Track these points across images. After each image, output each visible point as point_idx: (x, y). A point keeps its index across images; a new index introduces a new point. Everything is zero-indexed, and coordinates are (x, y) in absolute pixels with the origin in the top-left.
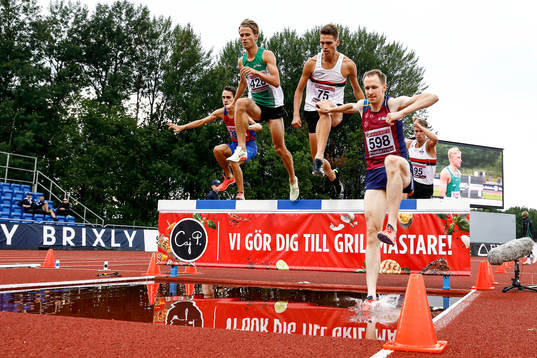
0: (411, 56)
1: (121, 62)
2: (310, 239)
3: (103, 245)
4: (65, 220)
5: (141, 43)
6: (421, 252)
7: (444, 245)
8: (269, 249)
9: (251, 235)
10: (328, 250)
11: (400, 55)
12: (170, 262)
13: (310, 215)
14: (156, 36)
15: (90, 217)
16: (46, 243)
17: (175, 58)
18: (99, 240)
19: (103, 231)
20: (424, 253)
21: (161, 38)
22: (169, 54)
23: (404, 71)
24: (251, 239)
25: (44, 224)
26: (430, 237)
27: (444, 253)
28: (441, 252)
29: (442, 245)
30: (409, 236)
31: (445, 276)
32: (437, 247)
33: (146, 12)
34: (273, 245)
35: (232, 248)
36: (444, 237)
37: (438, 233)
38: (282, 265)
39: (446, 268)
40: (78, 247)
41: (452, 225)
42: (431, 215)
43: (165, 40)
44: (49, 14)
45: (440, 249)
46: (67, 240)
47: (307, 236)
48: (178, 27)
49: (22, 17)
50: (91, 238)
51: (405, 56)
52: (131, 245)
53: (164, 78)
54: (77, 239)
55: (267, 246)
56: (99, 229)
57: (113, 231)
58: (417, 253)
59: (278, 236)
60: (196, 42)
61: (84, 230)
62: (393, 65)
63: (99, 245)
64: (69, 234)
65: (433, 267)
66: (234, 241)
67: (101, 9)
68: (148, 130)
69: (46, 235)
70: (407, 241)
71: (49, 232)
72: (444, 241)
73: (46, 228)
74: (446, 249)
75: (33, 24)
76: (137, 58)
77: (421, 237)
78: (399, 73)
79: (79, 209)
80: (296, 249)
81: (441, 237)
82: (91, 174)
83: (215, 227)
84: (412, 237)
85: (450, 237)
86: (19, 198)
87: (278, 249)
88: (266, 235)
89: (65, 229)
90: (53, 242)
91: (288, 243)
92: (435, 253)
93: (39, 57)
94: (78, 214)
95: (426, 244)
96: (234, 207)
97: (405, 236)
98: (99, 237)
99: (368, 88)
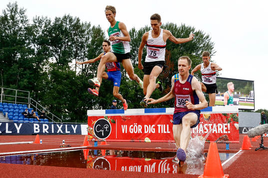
0: (208, 37)
1: (68, 45)
2: (161, 127)
3: (62, 132)
4: (44, 121)
5: (76, 35)
6: (215, 132)
7: (226, 128)
8: (141, 132)
9: (132, 126)
10: (169, 132)
11: (202, 36)
12: (94, 140)
13: (160, 115)
14: (83, 31)
15: (55, 119)
16: (35, 132)
17: (93, 42)
18: (60, 130)
19: (62, 125)
20: (217, 132)
21: (86, 32)
22: (90, 40)
23: (204, 44)
24: (132, 127)
25: (34, 123)
26: (219, 125)
27: (226, 132)
29: (225, 128)
30: (209, 125)
31: (227, 143)
33: (78, 20)
34: (143, 130)
35: (123, 132)
37: (223, 122)
38: (147, 140)
39: (227, 140)
40: (50, 133)
41: (230, 119)
42: (219, 114)
43: (88, 33)
44: (33, 23)
45: (224, 130)
46: (45, 130)
47: (159, 126)
48: (94, 27)
49: (21, 25)
50: (56, 129)
51: (204, 37)
52: (75, 132)
53: (88, 51)
54: (50, 130)
55: (140, 131)
56: (60, 125)
57: (66, 126)
58: (213, 132)
59: (145, 126)
60: (103, 34)
61: (53, 125)
62: (199, 42)
63: (60, 132)
64: (46, 127)
65: (220, 139)
66: (124, 129)
67: (57, 20)
68: (81, 77)
69: (35, 128)
70: (208, 127)
71: (37, 126)
72: (226, 126)
73: (35, 125)
74: (227, 130)
75: (25, 28)
76: (75, 42)
77: (215, 125)
78: (202, 45)
79: (50, 116)
80: (154, 132)
81: (225, 125)
82: (55, 98)
83: (115, 123)
84: (210, 125)
86: (22, 111)
87: (145, 132)
88: (139, 126)
89: (44, 125)
90: (38, 132)
91: (150, 129)
92: (222, 132)
93: (29, 44)
94: (49, 118)
95: (217, 128)
96: (124, 113)
97: (207, 125)
98: (60, 128)
99: (180, 65)
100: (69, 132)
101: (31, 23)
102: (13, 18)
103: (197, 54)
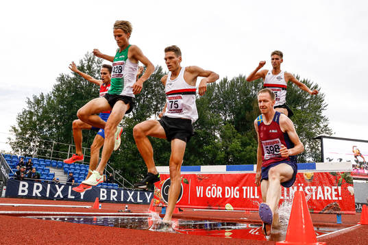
0: (316, 87)
1: (147, 97)
2: (247, 190)
3: (133, 201)
4: (113, 185)
5: (158, 86)
6: (320, 198)
7: (336, 193)
8: (221, 196)
9: (210, 187)
10: (258, 197)
12: (161, 205)
13: (246, 175)
15: (126, 185)
16: (101, 198)
18: (130, 198)
19: (133, 192)
20: (323, 198)
24: (210, 189)
25: (101, 187)
26: (326, 188)
27: (337, 199)
28: (335, 198)
29: (334, 193)
30: (312, 187)
31: (338, 214)
32: (331, 195)
34: (223, 194)
35: (198, 196)
36: (336, 188)
37: (332, 184)
38: (229, 207)
39: (338, 209)
40: (119, 202)
41: (341, 179)
45: (334, 196)
46: (113, 197)
47: (244, 188)
50: (126, 196)
51: (312, 86)
52: (148, 201)
54: (119, 197)
55: (219, 194)
56: (131, 191)
57: (139, 193)
58: (318, 198)
59: (227, 188)
61: (122, 191)
62: (305, 94)
63: (130, 201)
64: (114, 193)
65: (329, 208)
66: (199, 191)
69: (102, 194)
70: (311, 190)
71: (103, 192)
72: (336, 190)
73: (102, 190)
74: (337, 196)
76: (156, 95)
77: (320, 188)
79: (121, 181)
80: (238, 197)
81: (334, 188)
82: (129, 160)
83: (188, 183)
84: (314, 188)
85: (340, 188)
87: (226, 196)
88: (219, 188)
89: (112, 191)
90: (105, 198)
91: (233, 193)
92: (330, 198)
94: (120, 183)
95: (323, 192)
96: (199, 170)
97: (308, 187)
98: (131, 195)
99: (261, 101)
100: (142, 201)
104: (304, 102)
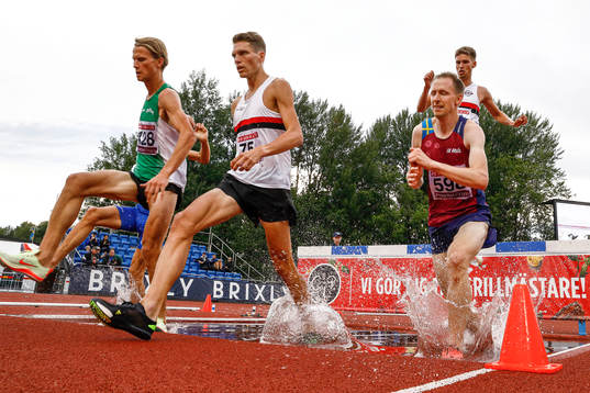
0: (545, 124)
3: (263, 299)
4: (232, 276)
6: (553, 295)
7: (578, 288)
8: (399, 293)
9: (382, 279)
11: (534, 123)
14: (315, 116)
15: (253, 274)
16: (215, 296)
17: (330, 135)
18: (260, 295)
19: (264, 286)
20: (557, 296)
21: (319, 118)
22: (325, 132)
23: (539, 138)
24: (382, 283)
25: (215, 279)
26: (561, 280)
27: (579, 296)
28: (575, 296)
29: (575, 288)
30: (540, 279)
31: (581, 321)
32: (570, 290)
33: (305, 97)
34: (403, 289)
35: (364, 292)
36: (577, 279)
37: (571, 275)
39: (580, 313)
40: (242, 300)
41: (584, 266)
42: (562, 257)
43: (322, 119)
44: (228, 103)
45: (574, 292)
46: (233, 294)
48: (333, 109)
49: (208, 107)
50: (253, 293)
51: (539, 123)
53: (320, 152)
54: (242, 293)
55: (397, 289)
56: (260, 285)
57: (272, 287)
58: (549, 296)
60: (349, 120)
61: (247, 285)
62: (529, 133)
63: (260, 300)
64: (235, 289)
65: (566, 311)
66: (366, 285)
68: (306, 197)
69: (215, 289)
70: (538, 284)
71: (218, 286)
72: (577, 283)
73: (216, 283)
74: (579, 292)
75: (216, 112)
77: (552, 281)
78: (534, 140)
81: (574, 279)
83: (348, 272)
84: (542, 280)
85: (583, 280)
86: (196, 257)
89: (232, 284)
90: (221, 296)
92: (568, 296)
93: (220, 137)
94: (243, 272)
95: (558, 285)
97: (535, 279)
98: (260, 292)
101: (225, 103)
102: (196, 94)
103: (525, 156)
104: (527, 146)
